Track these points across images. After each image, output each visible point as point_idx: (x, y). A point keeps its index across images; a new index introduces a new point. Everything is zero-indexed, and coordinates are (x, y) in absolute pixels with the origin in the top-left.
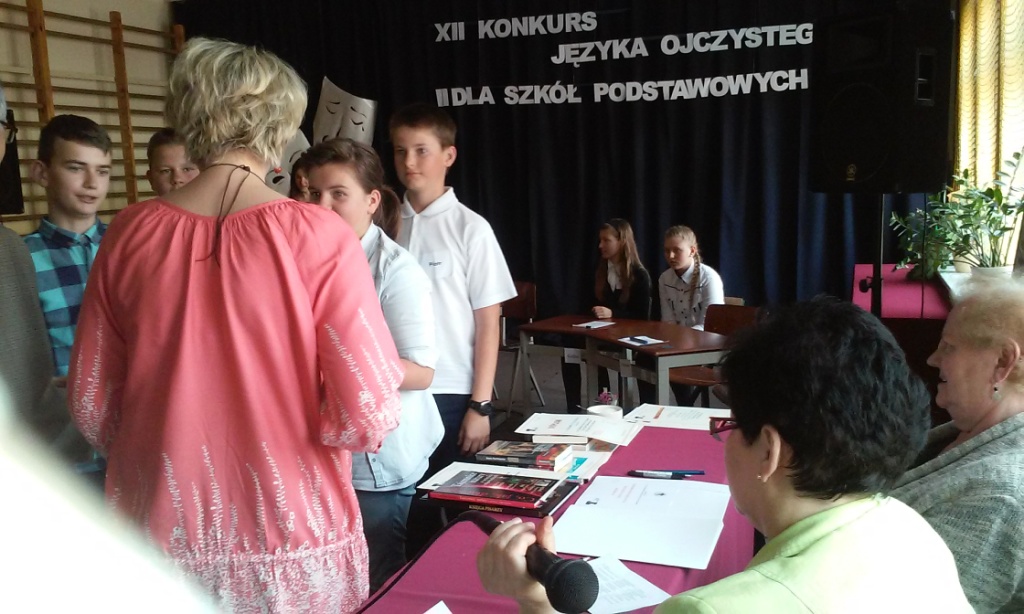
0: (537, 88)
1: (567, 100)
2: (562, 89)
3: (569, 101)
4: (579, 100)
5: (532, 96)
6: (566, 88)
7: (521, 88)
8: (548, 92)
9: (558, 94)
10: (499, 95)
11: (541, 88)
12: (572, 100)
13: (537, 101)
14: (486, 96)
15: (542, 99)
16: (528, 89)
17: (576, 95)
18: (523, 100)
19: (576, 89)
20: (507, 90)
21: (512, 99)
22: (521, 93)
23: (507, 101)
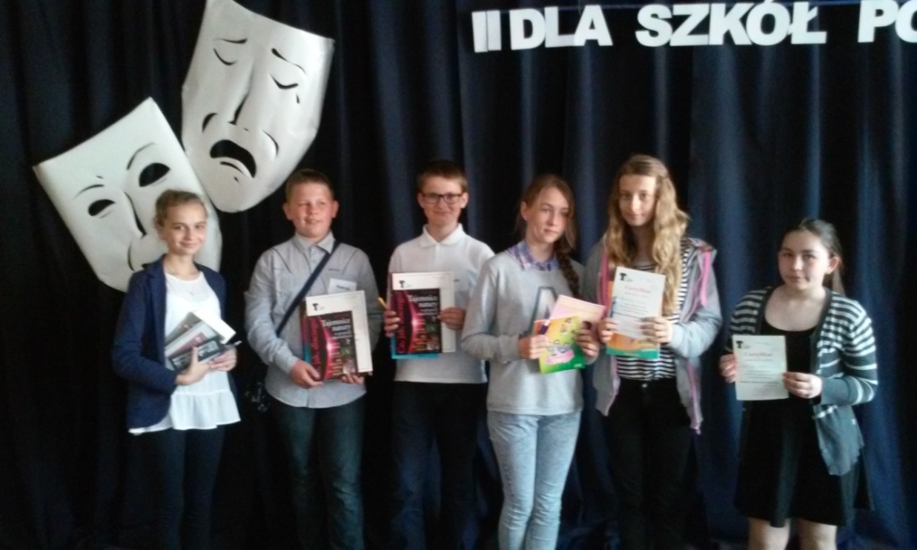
0: (719, 8)
1: (788, 38)
2: (779, 12)
3: (795, 41)
4: (820, 38)
5: (703, 27)
6: (791, 10)
7: (680, 9)
8: (744, 20)
9: (768, 24)
10: (623, 24)
11: (728, 10)
12: (802, 36)
13: (715, 38)
14: (593, 27)
15: (728, 37)
16: (696, 12)
17: (812, 26)
18: (682, 38)
19: (814, 13)
20: (645, 15)
21: (654, 33)
22: (676, 22)
23: (643, 38)
